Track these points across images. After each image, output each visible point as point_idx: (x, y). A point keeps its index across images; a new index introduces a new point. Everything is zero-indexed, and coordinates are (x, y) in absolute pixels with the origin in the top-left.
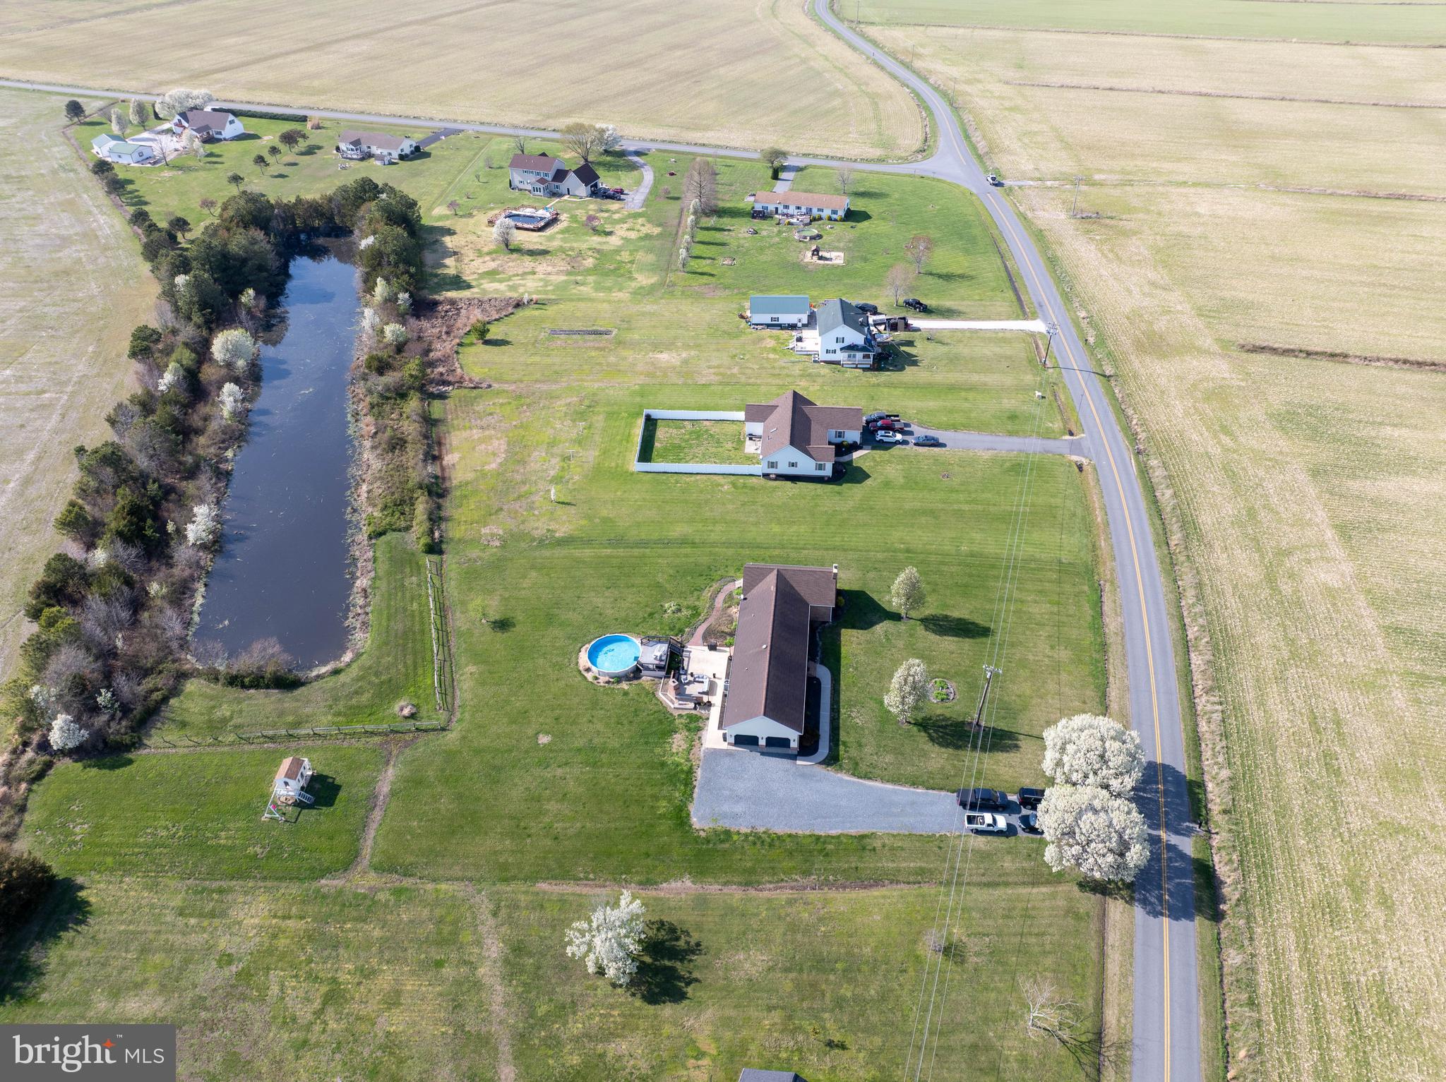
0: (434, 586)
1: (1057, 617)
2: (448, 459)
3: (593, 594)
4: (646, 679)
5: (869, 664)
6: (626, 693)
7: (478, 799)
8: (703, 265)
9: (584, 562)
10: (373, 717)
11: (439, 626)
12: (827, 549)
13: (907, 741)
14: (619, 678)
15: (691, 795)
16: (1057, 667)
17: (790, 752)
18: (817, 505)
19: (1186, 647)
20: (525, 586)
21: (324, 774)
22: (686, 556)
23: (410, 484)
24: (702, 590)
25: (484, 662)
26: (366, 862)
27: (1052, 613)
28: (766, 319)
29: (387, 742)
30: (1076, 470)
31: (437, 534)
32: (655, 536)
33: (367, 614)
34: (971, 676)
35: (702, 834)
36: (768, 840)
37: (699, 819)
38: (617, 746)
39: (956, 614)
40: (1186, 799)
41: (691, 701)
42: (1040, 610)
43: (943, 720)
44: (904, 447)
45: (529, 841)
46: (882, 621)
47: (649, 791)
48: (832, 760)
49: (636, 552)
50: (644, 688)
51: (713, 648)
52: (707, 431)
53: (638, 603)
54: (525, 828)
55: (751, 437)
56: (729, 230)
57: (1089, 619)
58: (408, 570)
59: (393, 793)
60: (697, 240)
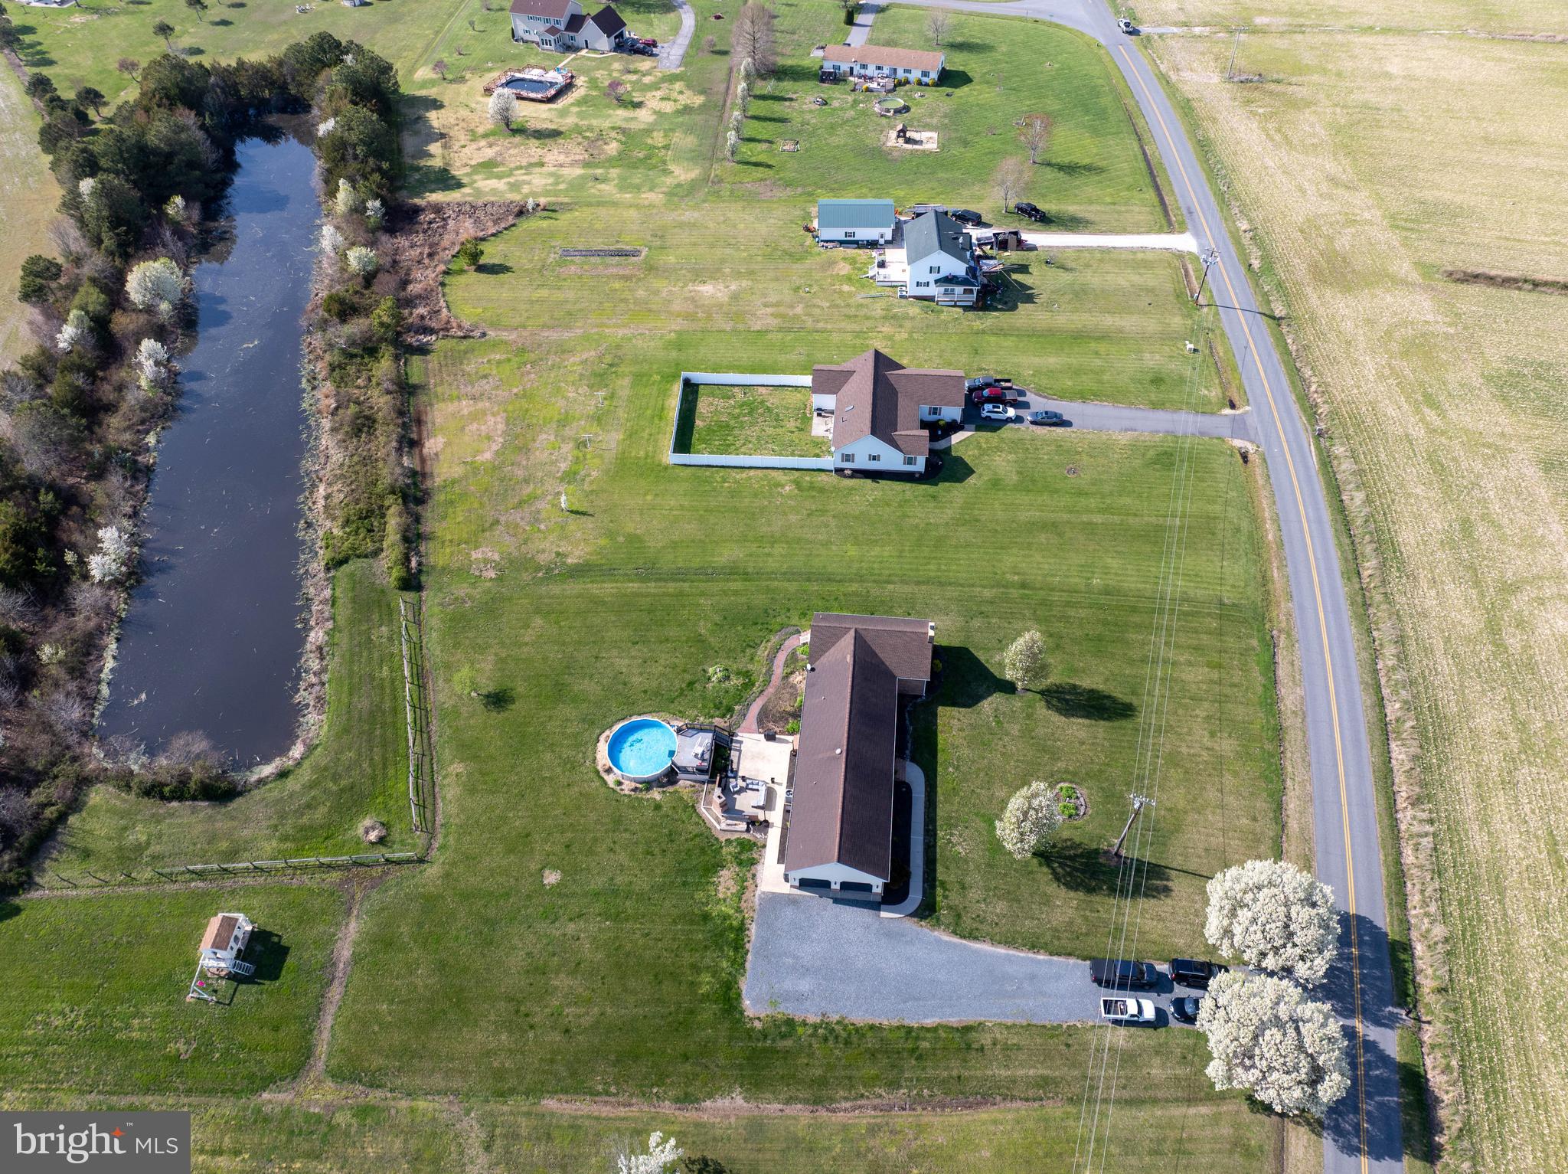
0: (410, 640)
1: (1217, 688)
2: (432, 445)
3: (615, 652)
4: (684, 783)
5: (973, 762)
6: (658, 807)
7: (466, 970)
8: (758, 152)
9: (604, 603)
10: (331, 842)
11: (416, 701)
12: (918, 583)
13: (1024, 881)
14: (649, 784)
15: (743, 965)
16: (1219, 763)
17: (872, 899)
18: (905, 516)
19: (1384, 731)
20: (527, 639)
21: (268, 929)
22: (736, 593)
23: (380, 487)
24: (756, 646)
25: (475, 758)
26: (321, 1065)
27: (1211, 681)
28: (839, 234)
29: (348, 880)
30: (1241, 461)
31: (414, 564)
32: (696, 563)
33: (323, 684)
34: (1107, 779)
35: (758, 1025)
36: (844, 1034)
37: (754, 1005)
38: (646, 887)
39: (1086, 683)
40: (1388, 971)
41: (742, 820)
42: (1196, 675)
43: (1071, 847)
44: (1017, 426)
45: (531, 1034)
46: (990, 695)
47: (687, 959)
48: (927, 911)
49: (672, 587)
50: (681, 799)
51: (771, 737)
52: (763, 402)
53: (674, 667)
54: (527, 1015)
55: (820, 412)
56: (791, 100)
57: (1260, 690)
58: (375, 617)
59: (356, 959)
60: (750, 113)
